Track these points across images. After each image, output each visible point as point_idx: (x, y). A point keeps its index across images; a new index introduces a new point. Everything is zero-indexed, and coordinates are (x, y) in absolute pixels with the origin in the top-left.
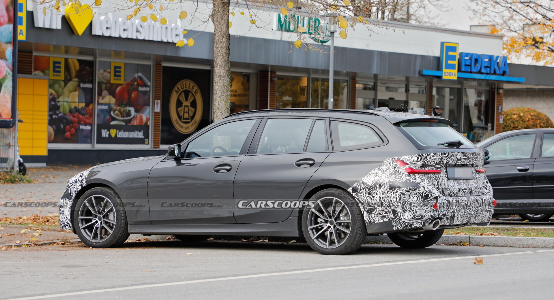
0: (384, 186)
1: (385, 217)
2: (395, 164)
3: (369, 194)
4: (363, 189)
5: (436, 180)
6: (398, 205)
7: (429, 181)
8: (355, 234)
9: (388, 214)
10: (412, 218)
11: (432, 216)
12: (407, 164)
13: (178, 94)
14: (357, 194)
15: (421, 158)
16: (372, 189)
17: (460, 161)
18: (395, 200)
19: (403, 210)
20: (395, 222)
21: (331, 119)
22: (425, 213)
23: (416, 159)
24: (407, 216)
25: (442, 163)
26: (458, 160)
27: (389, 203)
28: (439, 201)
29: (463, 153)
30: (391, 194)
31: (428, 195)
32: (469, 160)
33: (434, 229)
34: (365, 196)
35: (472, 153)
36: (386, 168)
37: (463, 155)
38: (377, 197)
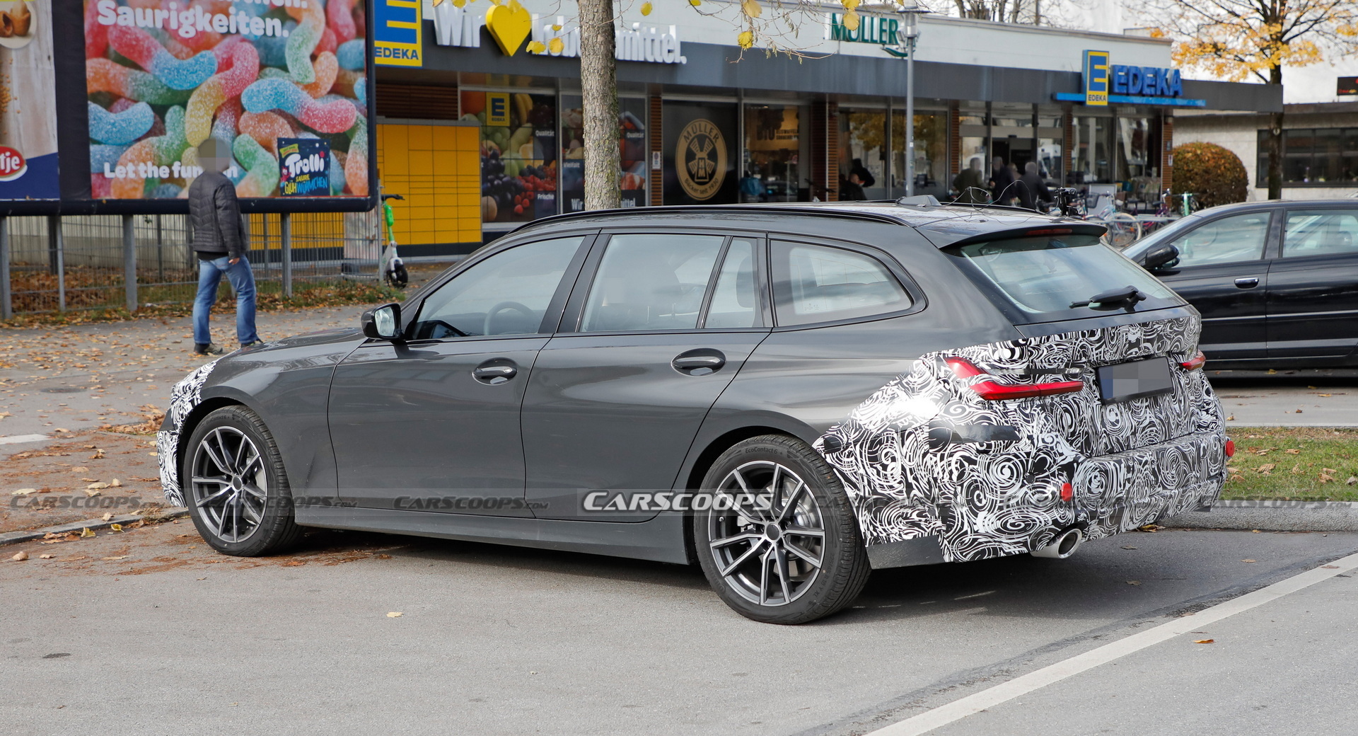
0: (913, 435)
1: (919, 526)
2: (946, 371)
3: (870, 459)
4: (856, 442)
5: (1066, 410)
6: (955, 492)
7: (1045, 418)
8: (834, 570)
9: (926, 516)
10: (998, 530)
11: (1055, 522)
12: (982, 371)
13: (689, 141)
14: (837, 457)
15: (1023, 350)
16: (880, 443)
17: (1136, 349)
18: (946, 479)
19: (970, 508)
20: (949, 542)
21: (770, 236)
22: (1036, 515)
23: (1007, 354)
24: (982, 524)
25: (1084, 359)
26: (1132, 345)
27: (930, 487)
28: (1076, 475)
29: (1145, 325)
30: (935, 459)
31: (1044, 460)
32: (1162, 343)
33: (1063, 556)
34: (860, 465)
35: (1169, 322)
36: (920, 381)
37: (1145, 332)
38: (895, 469)
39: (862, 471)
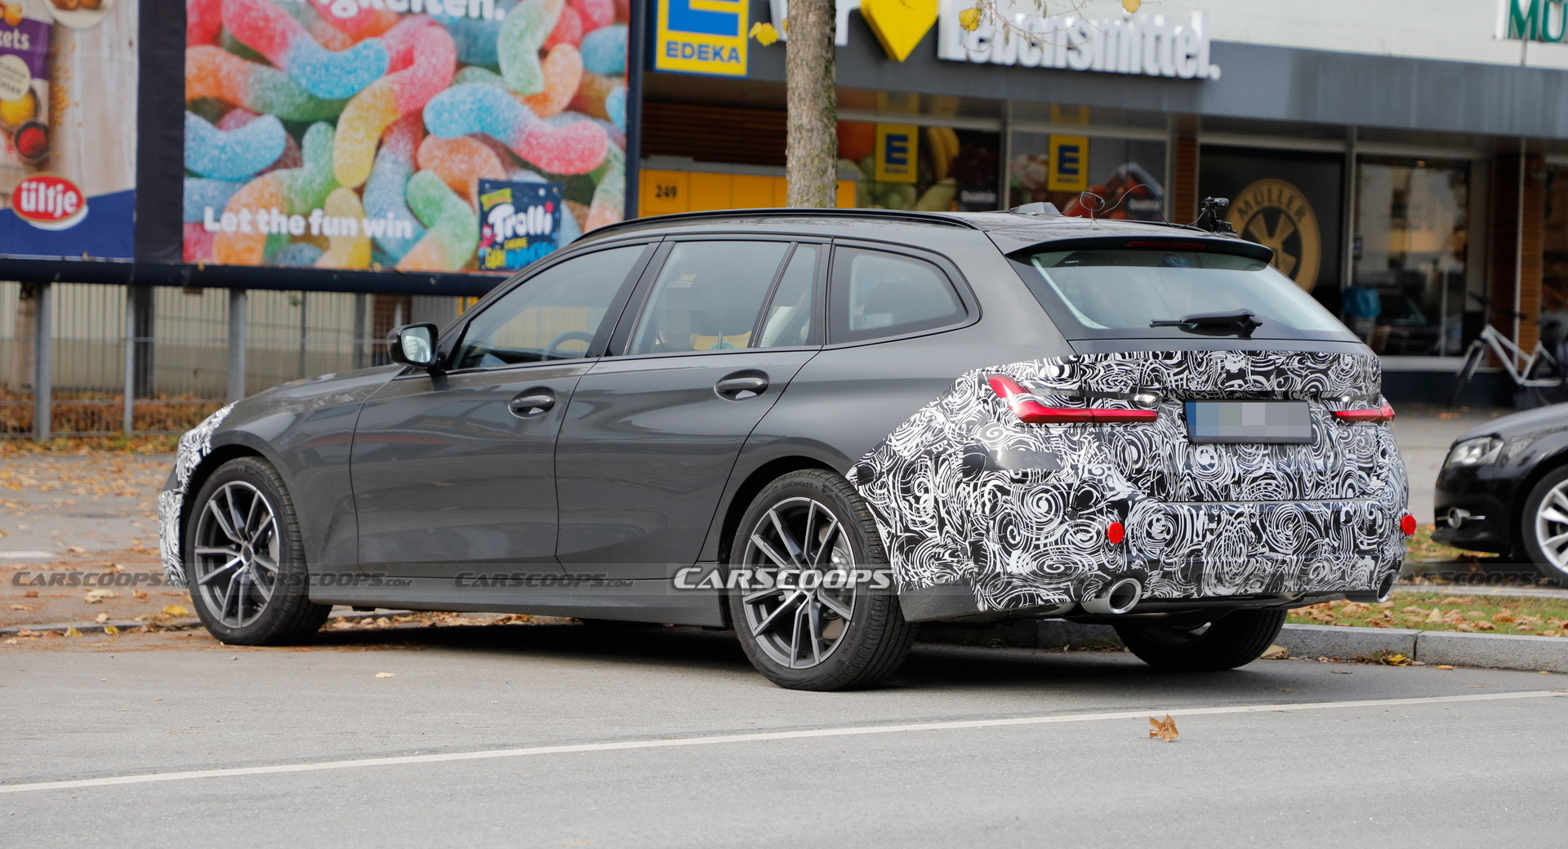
0: (947, 462)
1: (951, 567)
2: (986, 390)
3: (903, 491)
4: (889, 472)
5: (1132, 443)
6: (988, 527)
7: (1099, 447)
8: (863, 622)
9: (958, 556)
10: (1034, 573)
11: (1102, 567)
12: (1025, 390)
13: (1247, 218)
14: (870, 489)
15: (1073, 368)
16: (914, 471)
17: (1241, 382)
18: (979, 513)
19: (1003, 546)
20: (981, 586)
21: (837, 241)
22: (1079, 557)
23: (1055, 372)
24: (1015, 565)
25: (1157, 385)
26: (1231, 376)
27: (963, 522)
28: (1130, 515)
29: (1252, 353)
30: (968, 489)
31: (1089, 495)
32: (1286, 380)
33: (1116, 611)
34: (892, 498)
35: (1297, 355)
36: (960, 401)
37: (1252, 362)
38: (928, 502)
39: (894, 505)
